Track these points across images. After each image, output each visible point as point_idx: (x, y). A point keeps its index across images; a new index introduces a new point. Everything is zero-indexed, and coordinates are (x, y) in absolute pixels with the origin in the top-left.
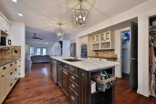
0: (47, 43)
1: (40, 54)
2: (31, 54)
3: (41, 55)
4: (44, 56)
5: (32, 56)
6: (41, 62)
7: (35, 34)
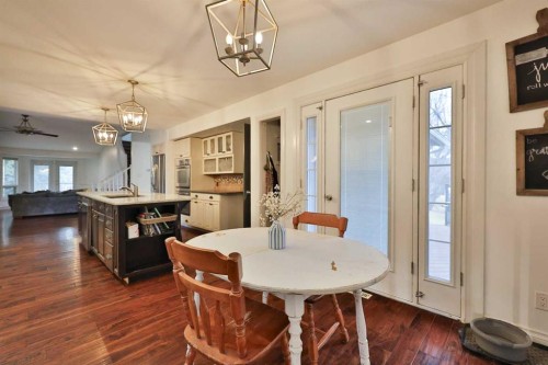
0: (75, 149)
1: (46, 188)
2: (7, 187)
3: (54, 190)
4: (65, 193)
5: (11, 193)
6: (52, 213)
7: (26, 116)
